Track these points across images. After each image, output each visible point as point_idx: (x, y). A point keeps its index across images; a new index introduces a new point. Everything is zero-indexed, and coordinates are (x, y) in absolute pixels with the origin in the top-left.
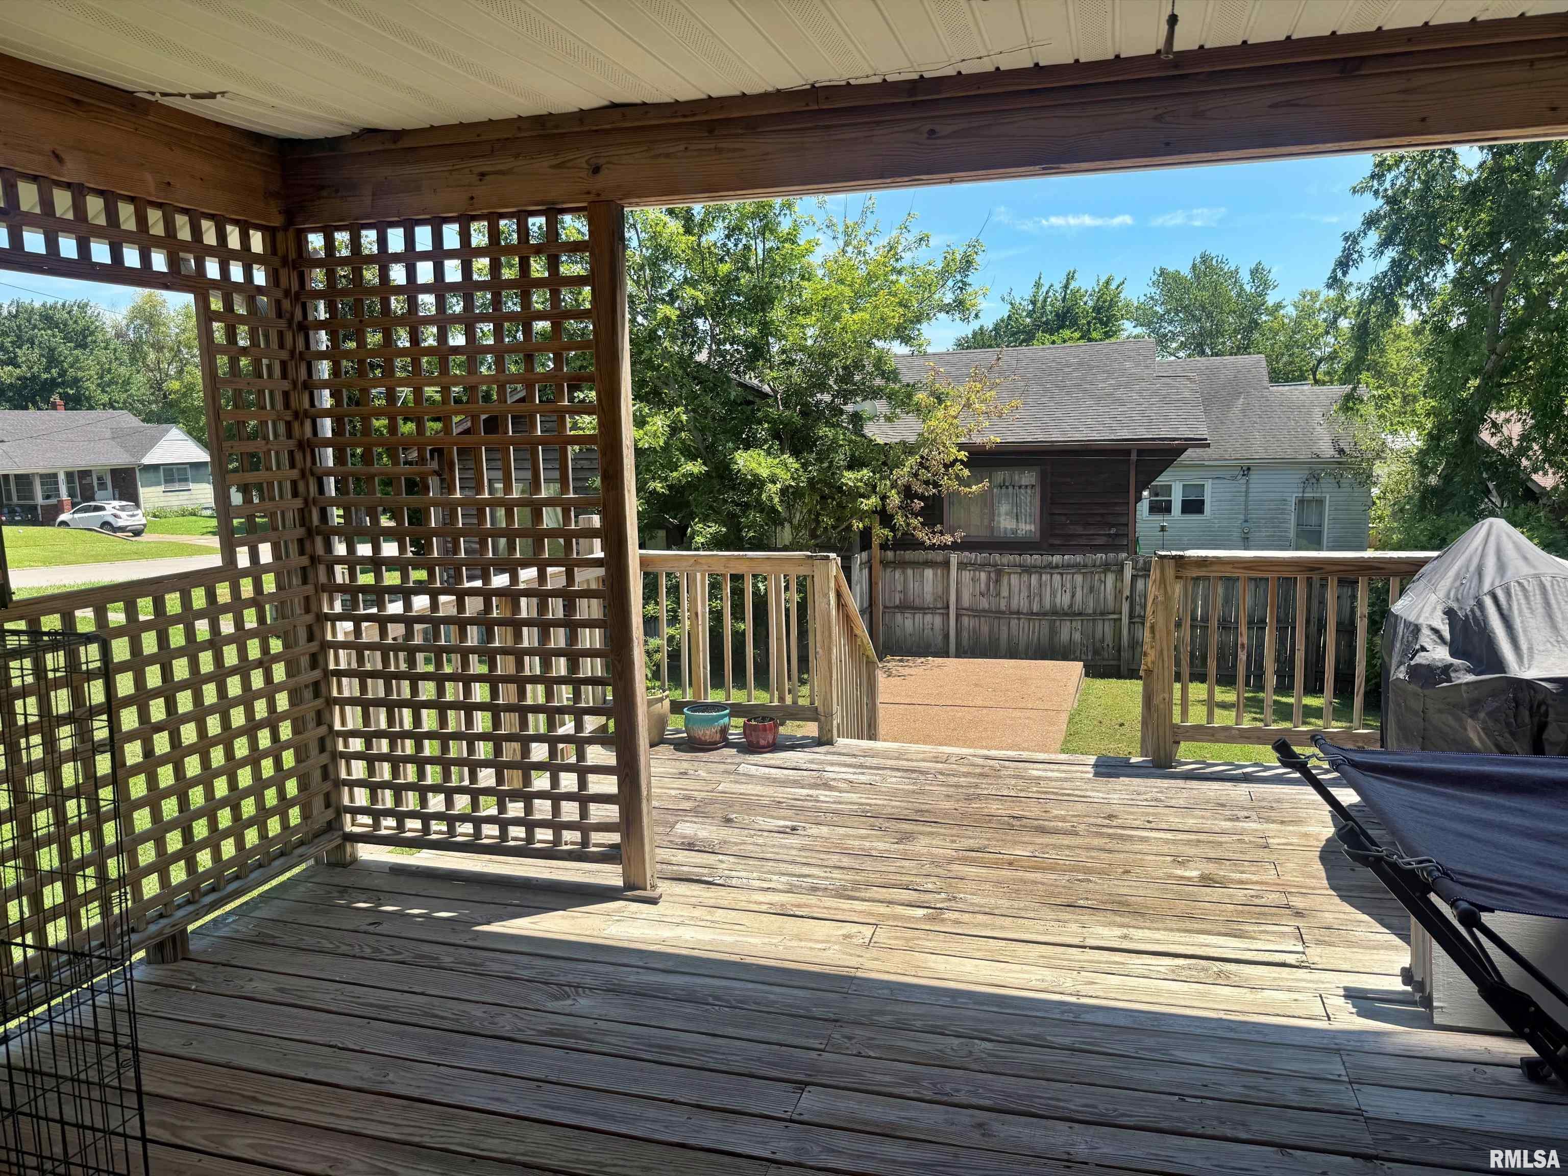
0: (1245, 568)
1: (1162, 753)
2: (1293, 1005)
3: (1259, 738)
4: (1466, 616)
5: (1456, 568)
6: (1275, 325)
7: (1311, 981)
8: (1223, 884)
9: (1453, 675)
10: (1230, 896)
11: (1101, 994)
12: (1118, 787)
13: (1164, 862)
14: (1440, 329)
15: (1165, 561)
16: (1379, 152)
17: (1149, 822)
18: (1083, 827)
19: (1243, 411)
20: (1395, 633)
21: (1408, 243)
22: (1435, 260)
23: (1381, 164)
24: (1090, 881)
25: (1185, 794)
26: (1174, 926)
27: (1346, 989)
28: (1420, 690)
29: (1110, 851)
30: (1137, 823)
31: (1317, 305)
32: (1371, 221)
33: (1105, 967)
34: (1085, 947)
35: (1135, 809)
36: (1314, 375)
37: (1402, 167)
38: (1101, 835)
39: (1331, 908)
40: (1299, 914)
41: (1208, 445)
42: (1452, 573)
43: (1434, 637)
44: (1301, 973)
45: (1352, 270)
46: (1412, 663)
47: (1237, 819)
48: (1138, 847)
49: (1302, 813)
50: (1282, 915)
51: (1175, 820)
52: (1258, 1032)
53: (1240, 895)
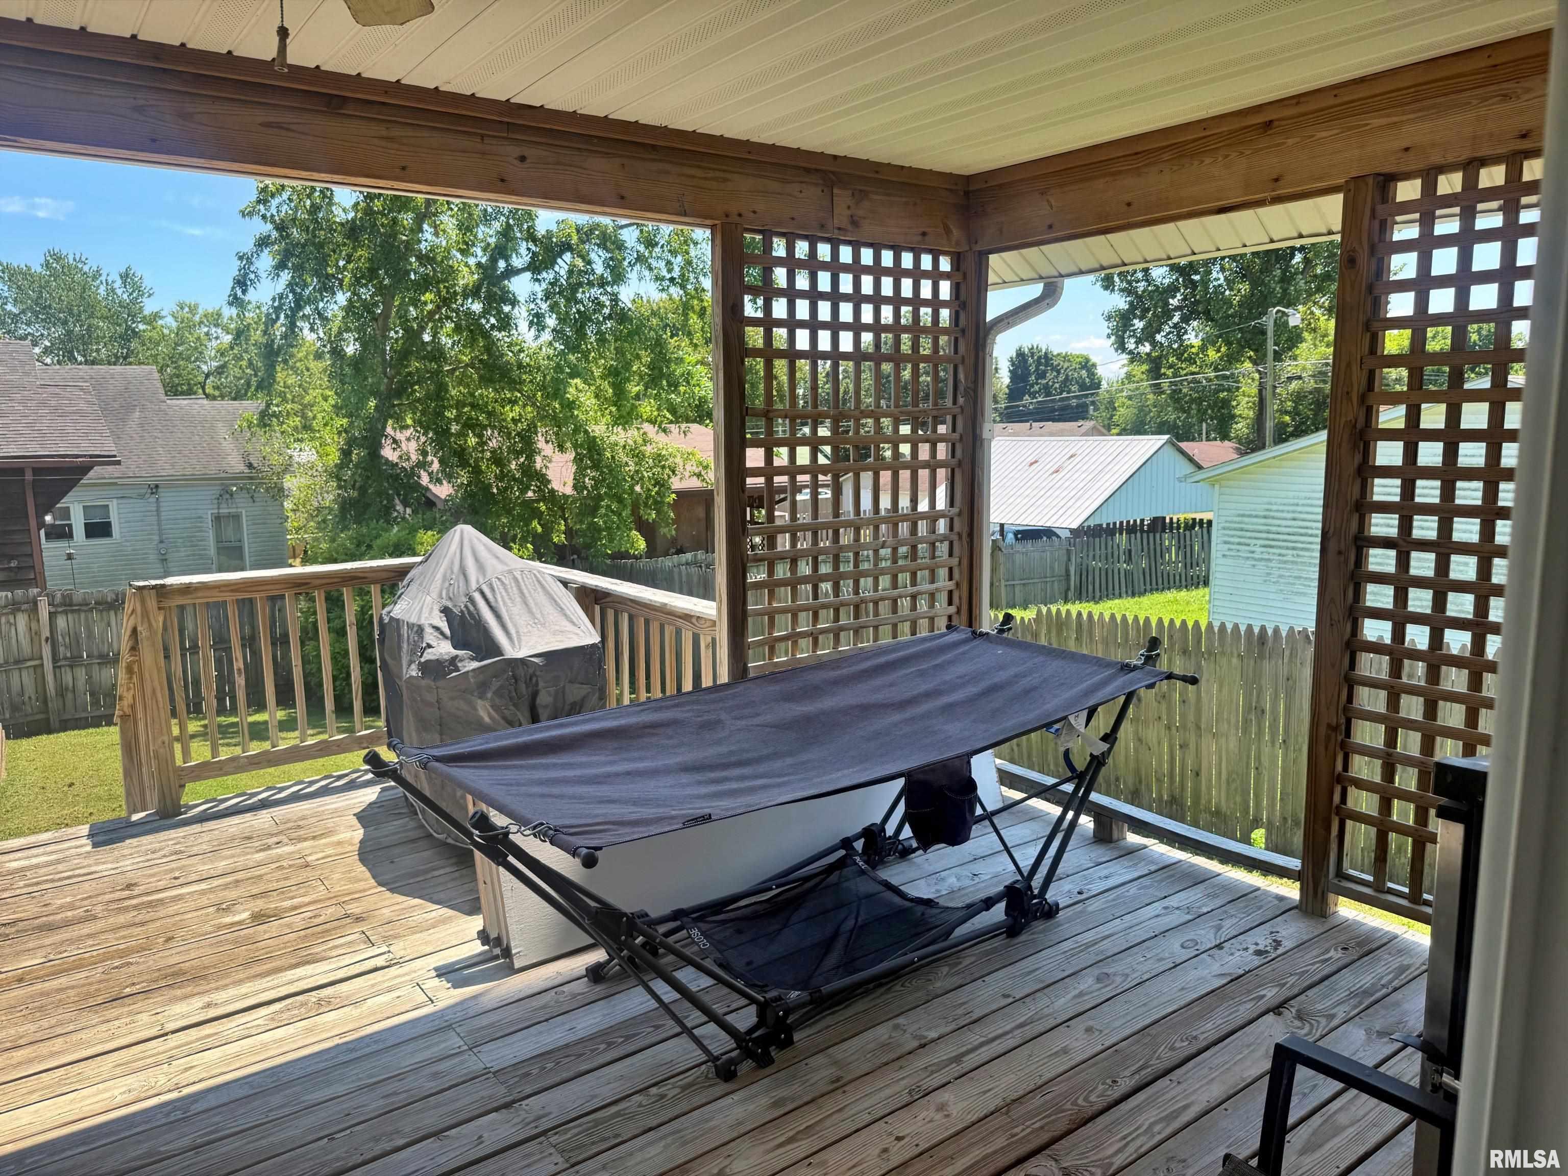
0: (232, 591)
1: (168, 802)
2: (397, 1002)
3: (269, 761)
4: (462, 611)
5: (442, 570)
6: (154, 334)
7: (404, 975)
8: (277, 915)
9: (459, 665)
10: (289, 926)
11: (204, 1075)
12: (126, 852)
13: (207, 915)
14: (337, 353)
15: (145, 592)
16: (262, 178)
17: (175, 878)
18: (99, 908)
19: (141, 425)
20: (400, 636)
21: (299, 269)
22: (327, 288)
23: (264, 190)
24: (131, 964)
25: (206, 837)
26: (242, 976)
27: (436, 969)
28: (433, 683)
29: (142, 924)
30: (161, 884)
31: (197, 318)
32: (263, 242)
33: (197, 1046)
34: (166, 1034)
35: (156, 870)
36: (203, 388)
37: (285, 196)
38: (126, 909)
39: (387, 903)
40: (359, 919)
41: (118, 463)
42: (439, 576)
43: (436, 634)
44: (393, 971)
45: (251, 290)
46: (423, 660)
47: (269, 848)
48: (171, 910)
49: (330, 824)
50: (344, 926)
51: (205, 868)
52: (376, 1042)
53: (297, 920)
